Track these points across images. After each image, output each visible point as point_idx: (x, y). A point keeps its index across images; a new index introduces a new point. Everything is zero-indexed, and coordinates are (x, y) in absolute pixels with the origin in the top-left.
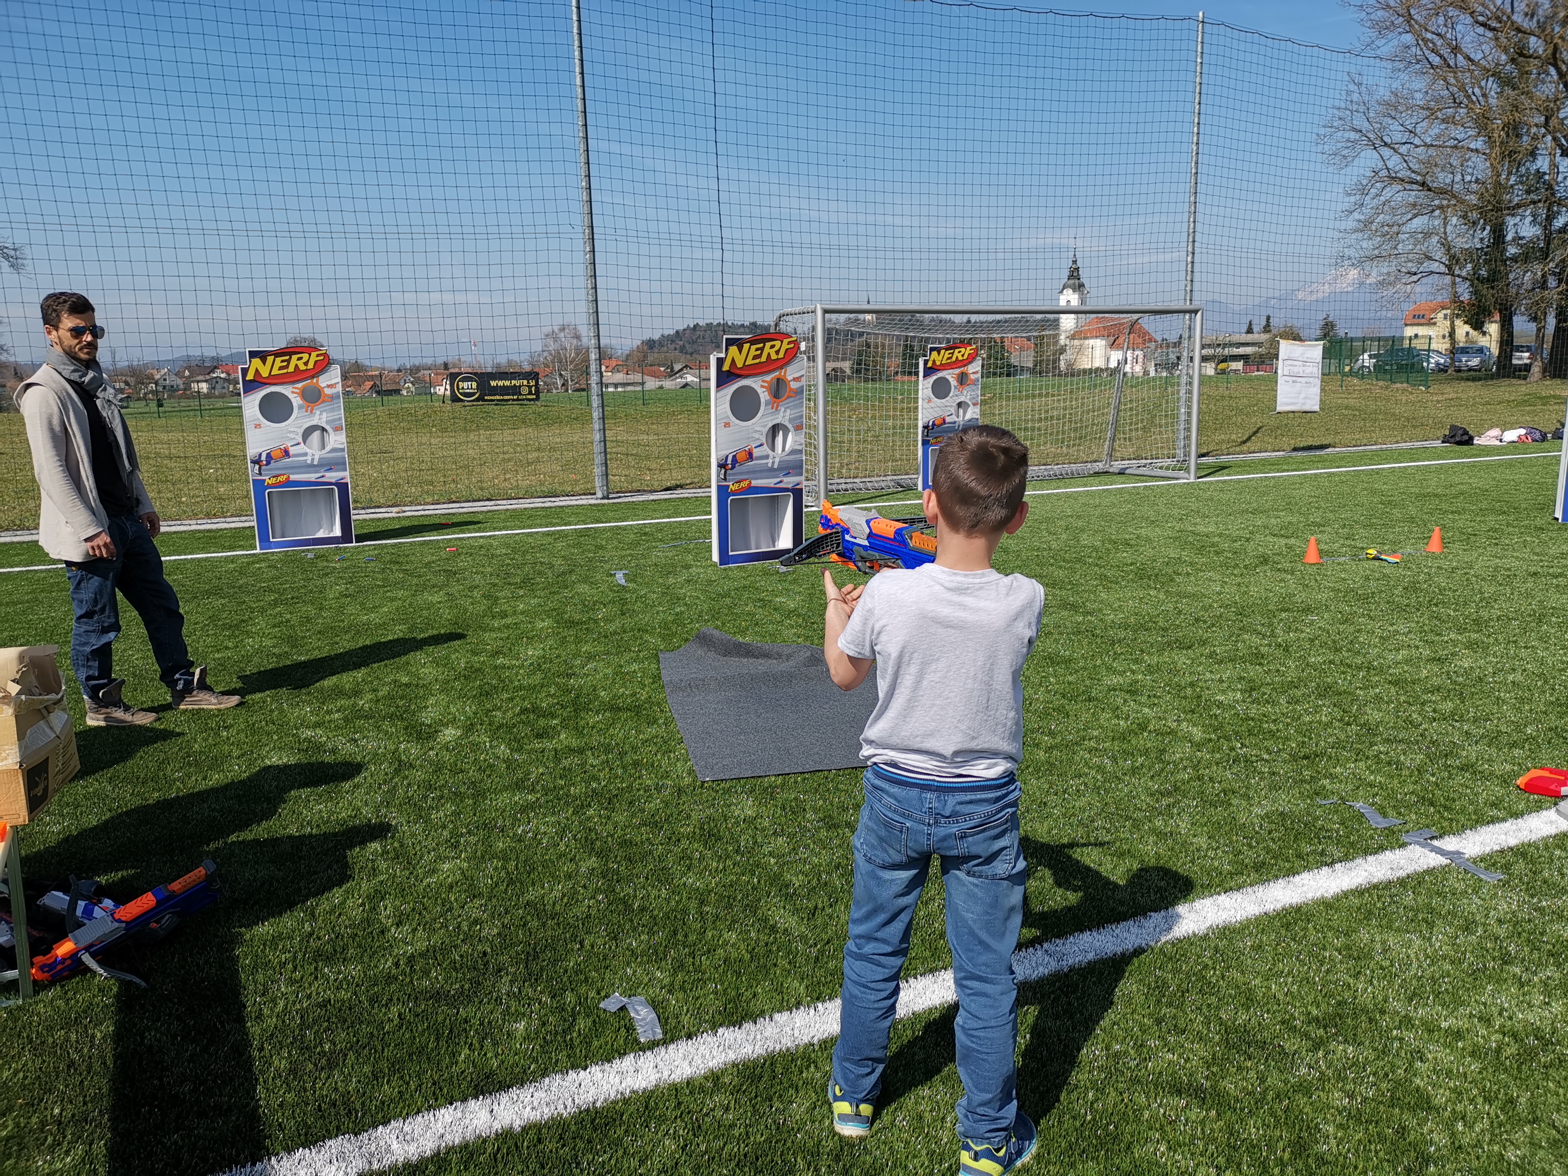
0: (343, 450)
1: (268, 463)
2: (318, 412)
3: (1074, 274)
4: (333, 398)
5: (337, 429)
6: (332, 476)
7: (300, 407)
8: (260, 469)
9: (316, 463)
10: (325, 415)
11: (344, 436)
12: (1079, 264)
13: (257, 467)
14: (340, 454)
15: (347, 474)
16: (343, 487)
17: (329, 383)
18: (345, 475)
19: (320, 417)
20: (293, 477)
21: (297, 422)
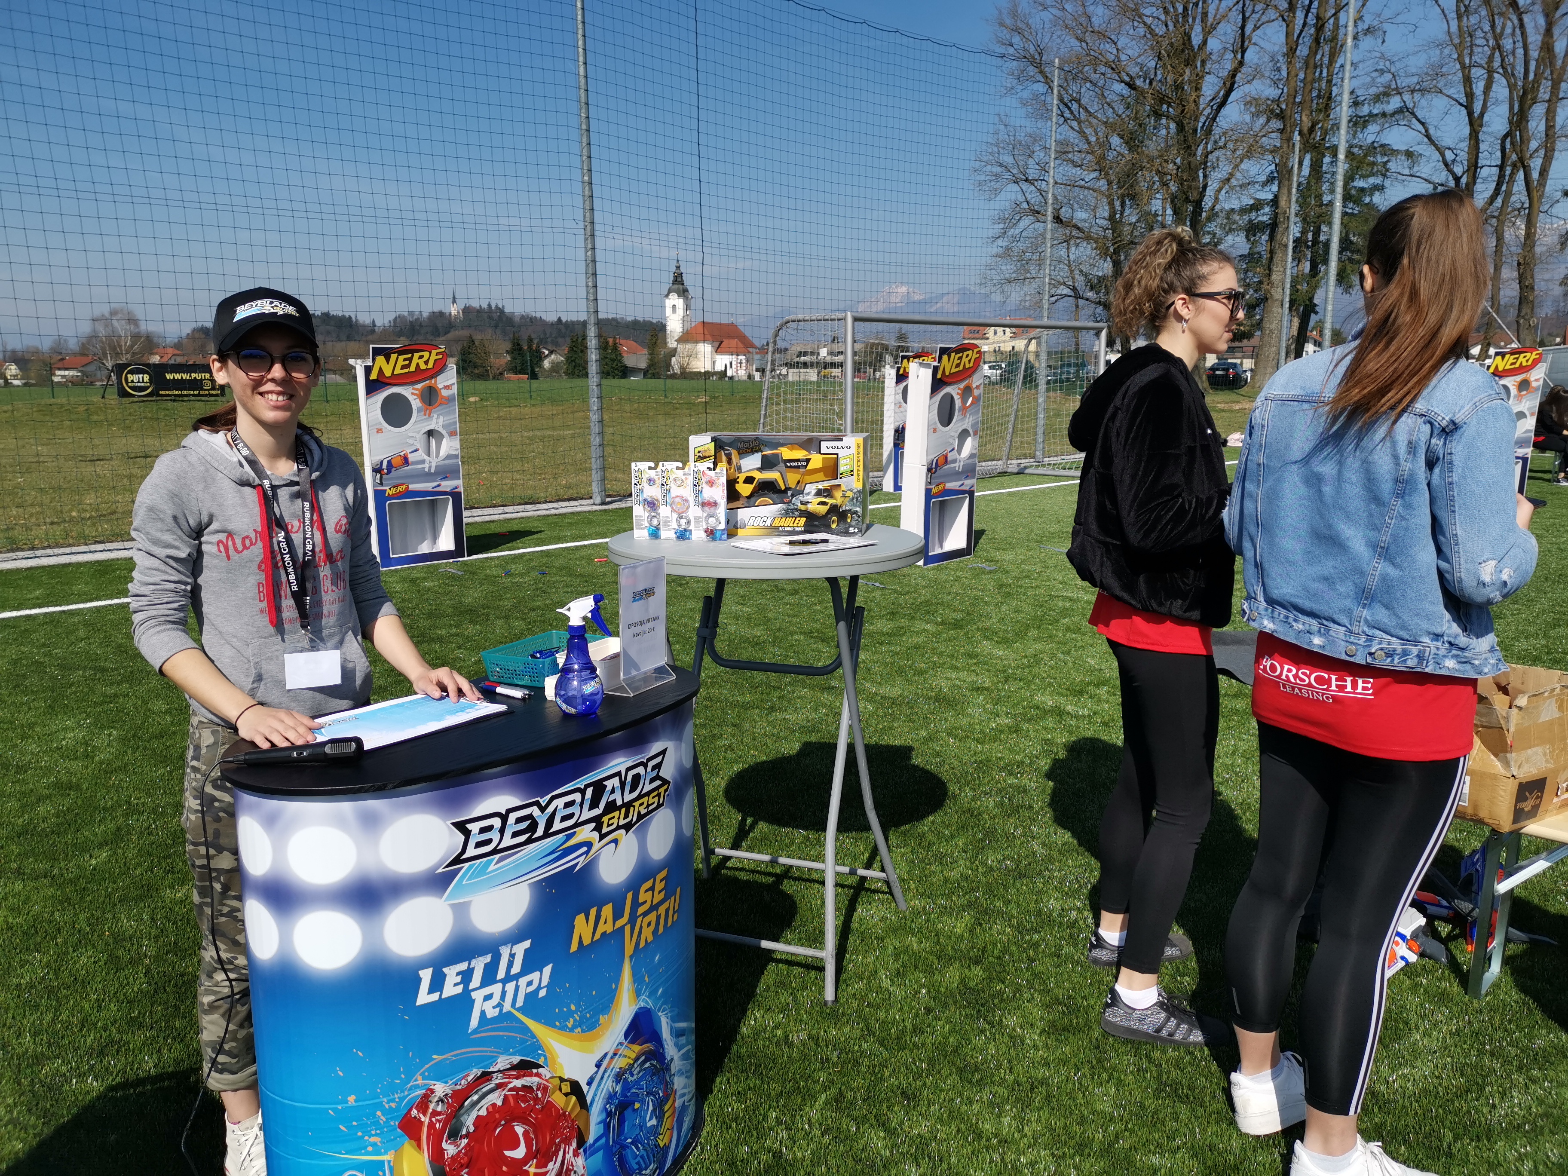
0: (456, 456)
1: (389, 472)
2: (435, 416)
3: (678, 279)
4: (449, 400)
5: (452, 434)
6: (447, 485)
7: (419, 410)
8: (381, 478)
9: (433, 471)
10: (441, 418)
11: (458, 442)
12: (682, 270)
13: (378, 476)
14: (454, 461)
15: (459, 483)
16: (456, 496)
17: (446, 384)
18: (458, 483)
19: (437, 422)
20: (412, 487)
21: (417, 426)
